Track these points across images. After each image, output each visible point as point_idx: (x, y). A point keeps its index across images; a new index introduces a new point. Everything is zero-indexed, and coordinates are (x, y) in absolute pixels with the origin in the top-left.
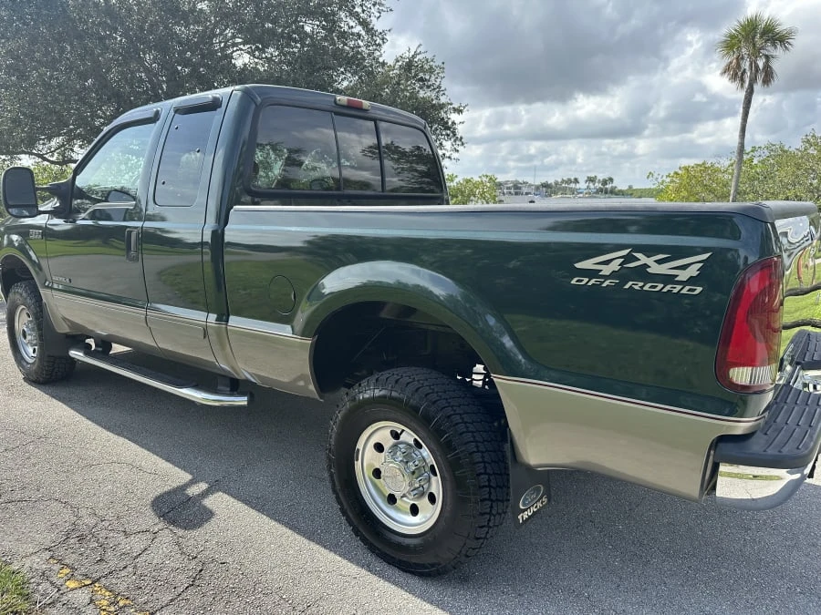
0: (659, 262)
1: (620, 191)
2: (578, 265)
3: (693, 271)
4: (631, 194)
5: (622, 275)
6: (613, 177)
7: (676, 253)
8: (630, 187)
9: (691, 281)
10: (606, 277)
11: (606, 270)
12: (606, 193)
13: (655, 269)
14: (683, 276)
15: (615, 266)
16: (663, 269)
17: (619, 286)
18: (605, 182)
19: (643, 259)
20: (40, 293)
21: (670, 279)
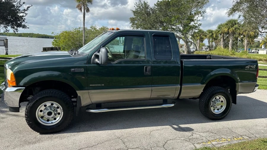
19: (251, 66)
20: (77, 93)
21: (253, 68)
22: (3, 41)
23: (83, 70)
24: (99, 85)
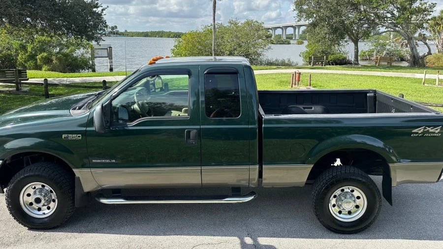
0: (431, 129)
1: (122, 33)
2: (413, 131)
3: (438, 131)
4: (128, 35)
5: (424, 133)
6: (117, 26)
7: (435, 127)
8: (126, 31)
9: (439, 133)
10: (420, 134)
11: (420, 132)
12: (114, 34)
13: (431, 131)
14: (437, 132)
15: (422, 131)
16: (432, 131)
17: (423, 136)
18: (113, 28)
19: (428, 129)
20: (73, 172)
21: (434, 133)
22: (106, 50)
23: (79, 137)
24: (108, 161)
